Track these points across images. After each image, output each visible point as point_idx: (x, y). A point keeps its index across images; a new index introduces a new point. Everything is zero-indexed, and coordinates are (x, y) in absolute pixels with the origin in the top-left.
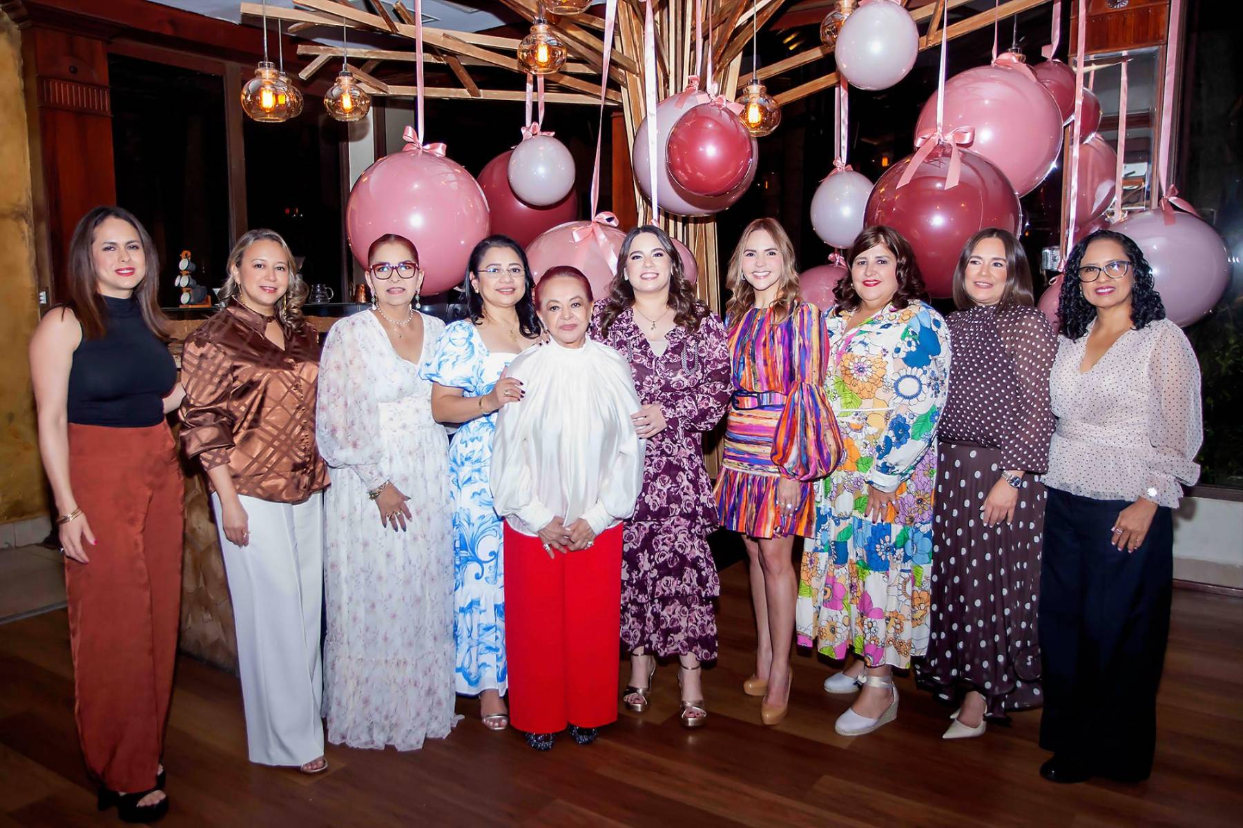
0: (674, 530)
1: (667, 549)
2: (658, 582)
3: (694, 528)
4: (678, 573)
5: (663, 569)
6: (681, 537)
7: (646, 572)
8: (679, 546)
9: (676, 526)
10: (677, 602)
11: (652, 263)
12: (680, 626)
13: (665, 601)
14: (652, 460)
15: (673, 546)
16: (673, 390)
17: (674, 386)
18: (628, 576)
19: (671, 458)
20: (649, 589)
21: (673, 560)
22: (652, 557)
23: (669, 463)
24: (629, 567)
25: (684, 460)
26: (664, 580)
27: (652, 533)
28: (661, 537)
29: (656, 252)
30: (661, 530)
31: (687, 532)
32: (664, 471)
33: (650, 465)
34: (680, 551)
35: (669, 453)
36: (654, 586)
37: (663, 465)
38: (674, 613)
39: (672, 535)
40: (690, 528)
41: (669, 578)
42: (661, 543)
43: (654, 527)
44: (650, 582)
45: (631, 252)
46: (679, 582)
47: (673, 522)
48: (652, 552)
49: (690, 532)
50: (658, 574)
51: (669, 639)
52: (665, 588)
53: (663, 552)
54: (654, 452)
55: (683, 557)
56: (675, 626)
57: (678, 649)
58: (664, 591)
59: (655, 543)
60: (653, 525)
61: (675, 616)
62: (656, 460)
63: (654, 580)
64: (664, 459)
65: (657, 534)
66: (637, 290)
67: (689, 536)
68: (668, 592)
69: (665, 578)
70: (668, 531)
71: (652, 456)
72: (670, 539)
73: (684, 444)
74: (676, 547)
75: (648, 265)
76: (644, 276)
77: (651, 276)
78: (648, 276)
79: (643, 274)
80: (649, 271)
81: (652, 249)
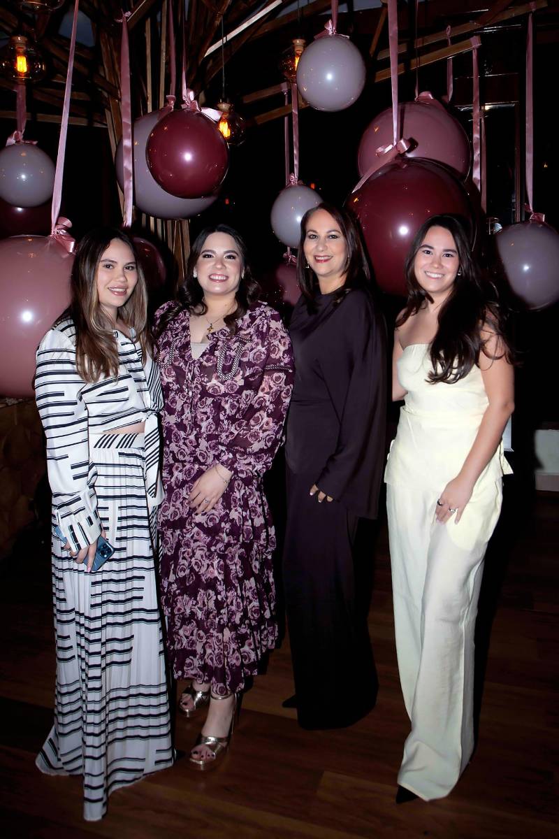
0: (192, 544)
3: (215, 545)
6: (198, 553)
11: (223, 265)
14: (184, 466)
17: (210, 390)
29: (229, 254)
39: (190, 550)
40: (209, 545)
49: (209, 550)
54: (187, 458)
62: (188, 466)
64: (197, 466)
67: (208, 554)
71: (185, 461)
74: (193, 563)
75: (219, 266)
76: (212, 277)
77: (220, 278)
78: (217, 278)
79: (213, 274)
80: (219, 273)
81: (226, 250)
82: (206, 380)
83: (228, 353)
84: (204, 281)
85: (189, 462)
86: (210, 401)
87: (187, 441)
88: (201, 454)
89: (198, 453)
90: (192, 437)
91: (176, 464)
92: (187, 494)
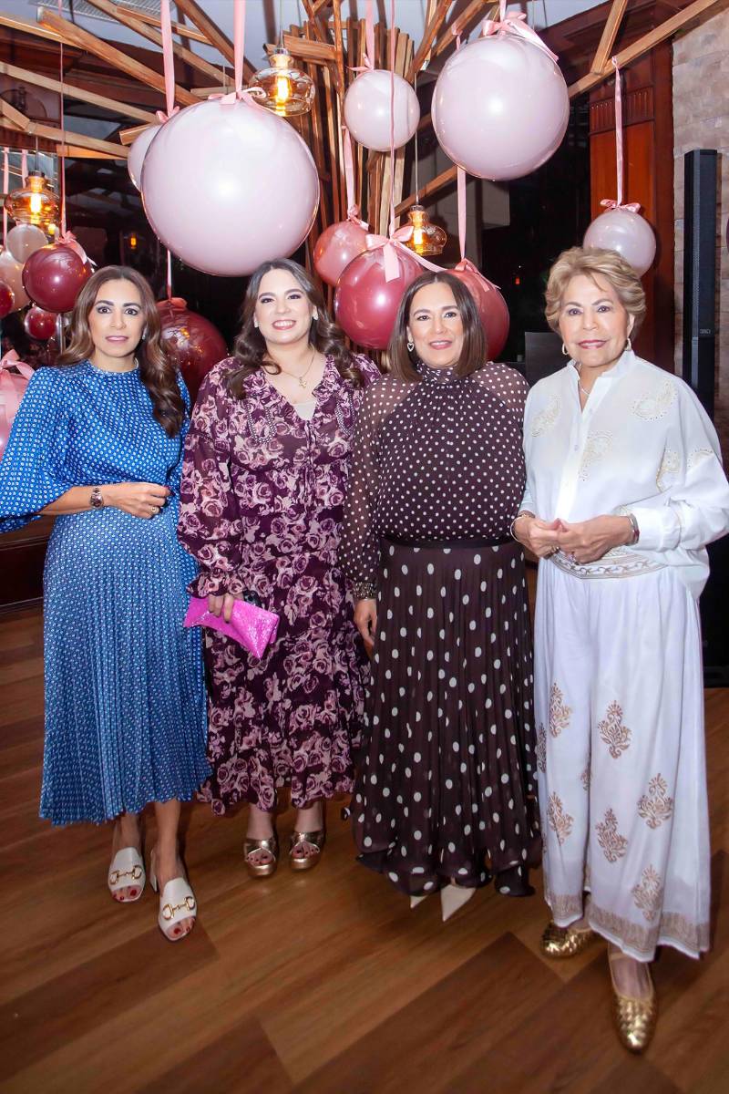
0: (311, 646)
1: (302, 670)
2: (292, 715)
3: (335, 638)
4: (318, 699)
5: (298, 697)
6: (320, 653)
8: (319, 665)
9: (313, 641)
10: (317, 734)
11: (287, 307)
12: (322, 763)
13: (302, 736)
14: (292, 559)
15: (311, 666)
16: (333, 459)
17: (332, 454)
18: (254, 712)
19: (315, 553)
20: (281, 724)
21: (311, 683)
22: (283, 683)
23: (314, 560)
25: (332, 553)
26: (299, 711)
27: (283, 653)
28: (295, 657)
29: (291, 294)
30: (295, 648)
31: (327, 645)
32: (308, 572)
33: (289, 566)
34: (320, 670)
35: (313, 546)
37: (305, 563)
38: (313, 748)
39: (309, 653)
40: (330, 640)
41: (306, 707)
42: (295, 664)
46: (319, 708)
47: (310, 636)
48: (283, 676)
49: (330, 645)
50: (292, 704)
51: (309, 780)
52: (300, 720)
53: (298, 674)
54: (294, 548)
55: (323, 677)
56: (315, 764)
57: (320, 792)
58: (300, 723)
59: (287, 664)
60: (284, 642)
61: (315, 752)
62: (297, 557)
63: (288, 713)
64: (307, 555)
65: (289, 653)
68: (305, 724)
69: (301, 707)
70: (304, 648)
71: (291, 553)
72: (306, 657)
73: (335, 531)
74: (315, 666)
75: (283, 310)
79: (277, 322)
80: (284, 318)
82: (327, 439)
83: (342, 404)
86: (327, 468)
87: (294, 529)
88: (312, 539)
89: (308, 539)
90: (300, 522)
91: (280, 559)
92: (302, 589)
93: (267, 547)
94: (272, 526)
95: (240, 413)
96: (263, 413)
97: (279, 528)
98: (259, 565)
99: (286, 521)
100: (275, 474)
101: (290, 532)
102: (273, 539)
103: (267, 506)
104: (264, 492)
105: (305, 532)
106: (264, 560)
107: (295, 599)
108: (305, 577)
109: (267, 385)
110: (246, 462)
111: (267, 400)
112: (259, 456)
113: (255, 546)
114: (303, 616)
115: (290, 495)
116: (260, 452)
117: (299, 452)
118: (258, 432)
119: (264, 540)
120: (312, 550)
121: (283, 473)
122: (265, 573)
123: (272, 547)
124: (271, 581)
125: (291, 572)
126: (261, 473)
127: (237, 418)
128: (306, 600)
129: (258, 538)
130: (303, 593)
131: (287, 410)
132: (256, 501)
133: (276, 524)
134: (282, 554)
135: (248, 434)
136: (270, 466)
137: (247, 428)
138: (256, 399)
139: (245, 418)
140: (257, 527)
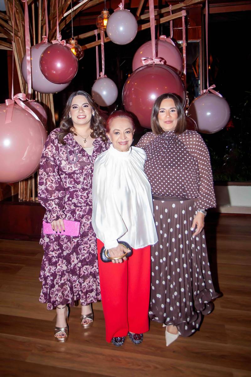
0: (89, 242)
1: (85, 252)
2: (81, 269)
4: (91, 263)
5: (84, 262)
6: (92, 246)
7: (75, 265)
8: (92, 250)
9: (90, 241)
10: (91, 277)
11: (83, 110)
12: (93, 289)
13: (85, 277)
14: (82, 208)
15: (89, 250)
18: (66, 268)
19: (91, 207)
20: (77, 272)
21: (89, 257)
22: (78, 256)
23: (90, 209)
24: (67, 263)
26: (84, 268)
27: (78, 245)
28: (82, 246)
29: (85, 105)
30: (83, 243)
31: (95, 243)
32: (88, 214)
33: (81, 211)
34: (92, 252)
35: (90, 204)
36: (80, 270)
37: (87, 211)
38: (89, 283)
39: (88, 245)
41: (87, 266)
43: (79, 242)
44: (78, 269)
45: (72, 104)
46: (92, 267)
47: (89, 239)
48: (78, 254)
50: (82, 265)
51: (88, 295)
52: (85, 271)
53: (84, 254)
55: (93, 255)
56: (90, 289)
57: (92, 300)
58: (84, 273)
59: (80, 249)
60: (79, 240)
61: (90, 284)
62: (84, 208)
63: (80, 268)
64: (88, 207)
65: (80, 245)
66: (75, 123)
68: (86, 273)
69: (85, 266)
70: (86, 243)
71: (82, 206)
72: (87, 247)
75: (81, 111)
76: (79, 117)
77: (82, 117)
78: (81, 117)
79: (79, 116)
80: (82, 114)
81: (83, 103)
83: (103, 149)
84: (75, 119)
85: (84, 206)
87: (83, 197)
88: (90, 201)
90: (85, 194)
91: (77, 208)
92: (86, 220)
93: (72, 203)
94: (74, 195)
95: (64, 151)
96: (73, 152)
97: (77, 196)
98: (69, 210)
99: (80, 193)
100: (76, 175)
101: (81, 198)
102: (75, 200)
103: (73, 188)
104: (71, 182)
105: (87, 198)
106: (71, 208)
107: (83, 224)
108: (87, 216)
109: (74, 140)
110: (65, 171)
111: (74, 147)
112: (71, 168)
113: (67, 203)
114: (86, 230)
115: (81, 183)
116: (71, 167)
117: (86, 168)
118: (71, 159)
119: (71, 201)
120: (90, 206)
121: (79, 175)
122: (71, 214)
123: (74, 203)
124: (73, 217)
125: (81, 213)
126: (70, 175)
127: (63, 153)
128: (88, 225)
129: (69, 200)
130: (86, 222)
131: (82, 151)
132: (68, 185)
133: (76, 195)
134: (78, 206)
135: (67, 160)
136: (74, 173)
137: (67, 157)
138: (70, 146)
139: (66, 153)
140: (68, 196)
